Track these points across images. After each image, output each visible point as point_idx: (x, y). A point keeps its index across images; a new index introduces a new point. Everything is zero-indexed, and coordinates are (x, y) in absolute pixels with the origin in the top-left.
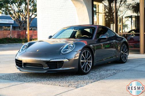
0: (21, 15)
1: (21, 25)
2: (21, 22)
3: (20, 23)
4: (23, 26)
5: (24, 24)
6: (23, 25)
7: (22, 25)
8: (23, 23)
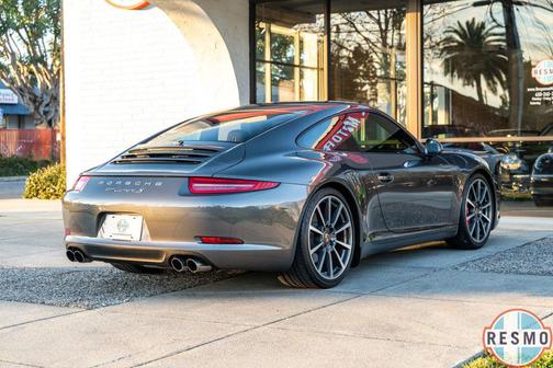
0: (39, 72)
1: (37, 109)
2: (39, 99)
3: (34, 101)
4: (46, 113)
5: (47, 105)
6: (47, 109)
7: (42, 109)
8: (45, 102)
